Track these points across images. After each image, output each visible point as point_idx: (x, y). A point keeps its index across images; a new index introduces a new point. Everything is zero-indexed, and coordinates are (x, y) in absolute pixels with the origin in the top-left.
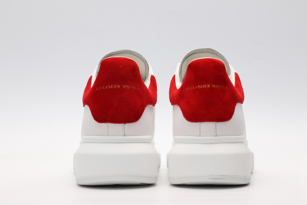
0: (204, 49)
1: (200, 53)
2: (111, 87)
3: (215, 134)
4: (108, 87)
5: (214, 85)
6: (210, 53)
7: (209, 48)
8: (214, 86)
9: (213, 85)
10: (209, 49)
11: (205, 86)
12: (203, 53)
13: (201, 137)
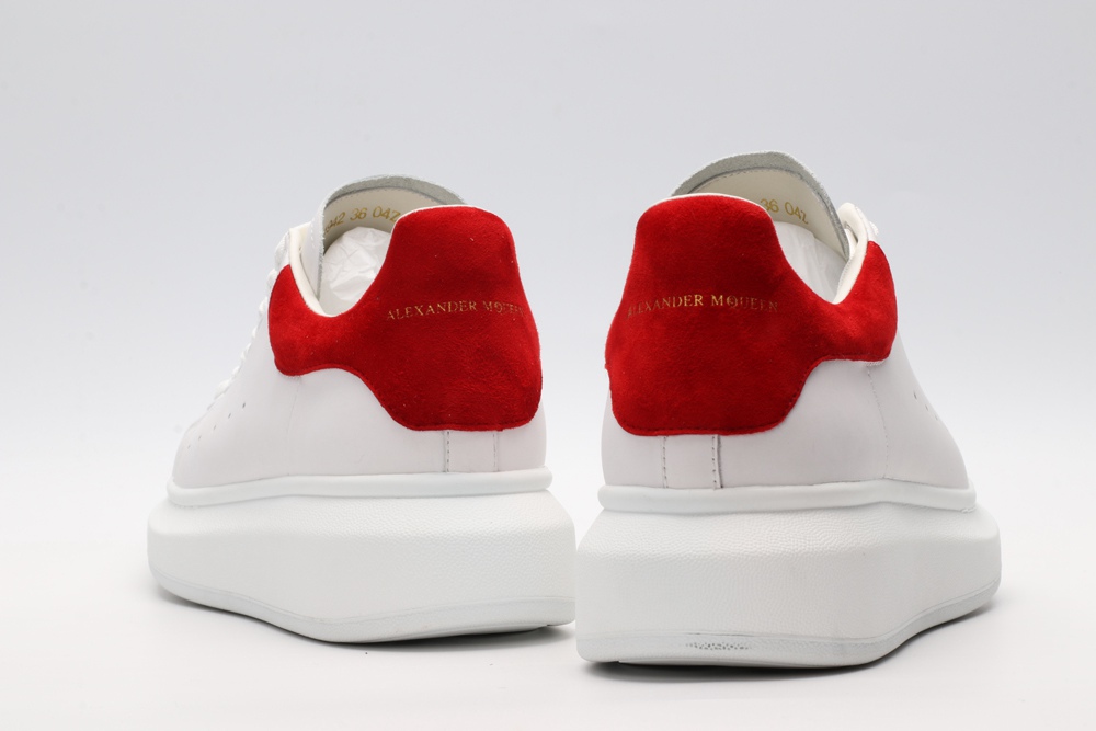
0: (756, 155)
1: (749, 169)
2: (447, 307)
3: (718, 481)
4: (435, 307)
5: (717, 298)
6: (781, 169)
7: (775, 151)
8: (718, 300)
9: (714, 297)
10: (776, 155)
11: (684, 301)
12: (760, 171)
13: (666, 490)
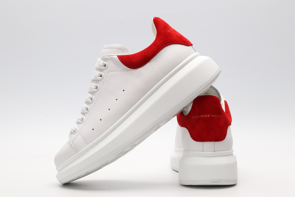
3: (214, 150)
8: (213, 116)
11: (206, 116)
13: (203, 152)
